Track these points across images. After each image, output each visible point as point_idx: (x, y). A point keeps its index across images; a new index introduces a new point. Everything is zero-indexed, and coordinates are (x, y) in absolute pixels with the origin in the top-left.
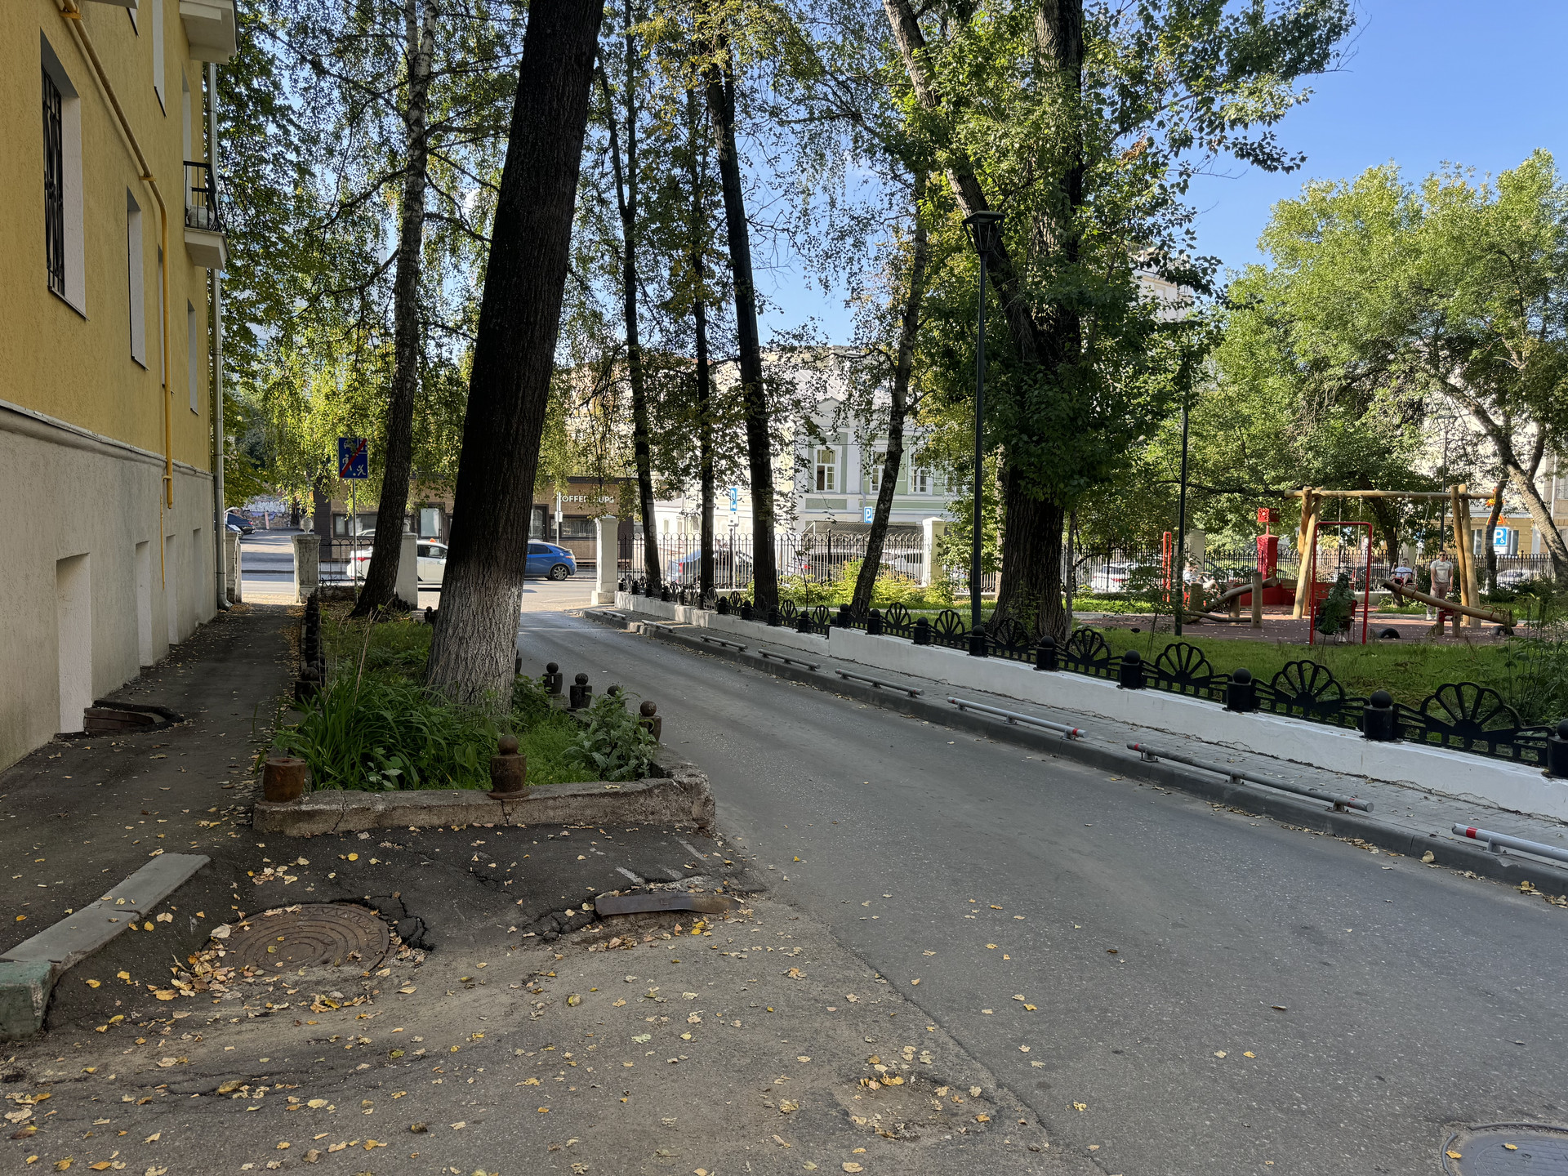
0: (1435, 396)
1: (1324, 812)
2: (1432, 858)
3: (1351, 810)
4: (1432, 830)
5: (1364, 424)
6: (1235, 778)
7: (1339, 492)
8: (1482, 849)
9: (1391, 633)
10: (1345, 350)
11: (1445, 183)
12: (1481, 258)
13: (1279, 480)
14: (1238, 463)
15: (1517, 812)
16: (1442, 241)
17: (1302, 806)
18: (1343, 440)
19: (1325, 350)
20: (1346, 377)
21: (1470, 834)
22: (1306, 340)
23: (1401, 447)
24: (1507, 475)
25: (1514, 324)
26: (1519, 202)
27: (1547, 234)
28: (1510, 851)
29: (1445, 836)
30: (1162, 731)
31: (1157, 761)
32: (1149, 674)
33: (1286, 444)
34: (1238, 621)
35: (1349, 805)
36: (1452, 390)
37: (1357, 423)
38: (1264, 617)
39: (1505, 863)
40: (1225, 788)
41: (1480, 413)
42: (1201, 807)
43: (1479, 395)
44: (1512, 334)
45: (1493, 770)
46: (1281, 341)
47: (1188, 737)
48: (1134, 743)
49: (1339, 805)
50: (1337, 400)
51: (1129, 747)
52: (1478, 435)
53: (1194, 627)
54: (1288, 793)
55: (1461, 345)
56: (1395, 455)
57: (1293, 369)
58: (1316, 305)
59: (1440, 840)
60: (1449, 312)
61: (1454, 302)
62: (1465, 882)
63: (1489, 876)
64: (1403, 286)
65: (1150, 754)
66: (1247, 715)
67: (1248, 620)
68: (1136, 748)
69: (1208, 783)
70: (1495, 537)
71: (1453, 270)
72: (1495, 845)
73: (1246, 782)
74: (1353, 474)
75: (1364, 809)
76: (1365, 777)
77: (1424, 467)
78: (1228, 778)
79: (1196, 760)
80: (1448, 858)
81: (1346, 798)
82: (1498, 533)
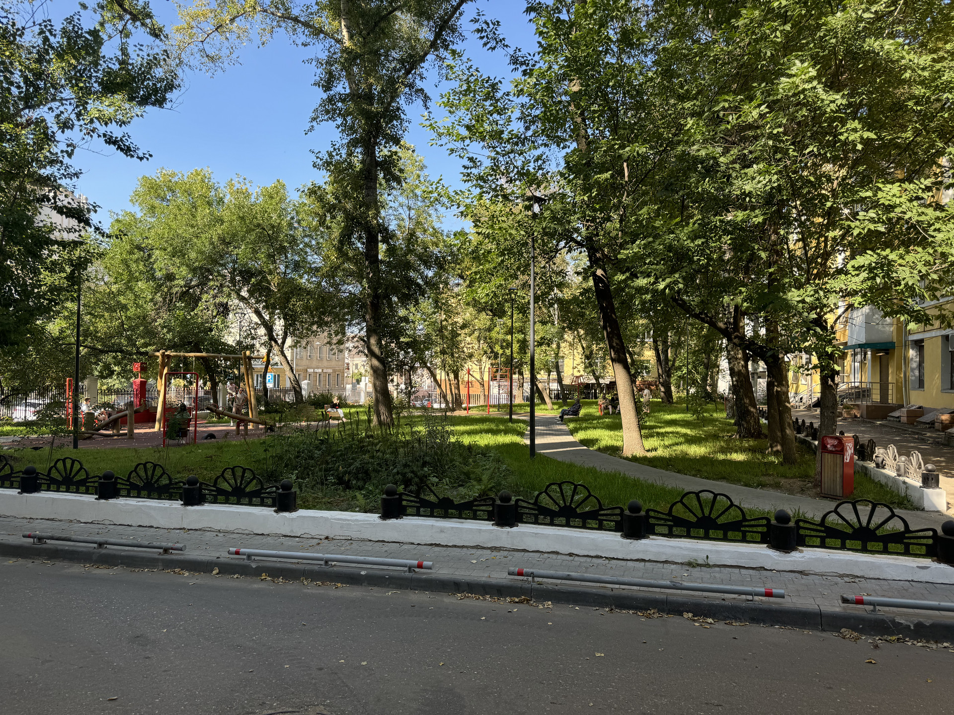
0: (234, 302)
1: (157, 556)
2: (217, 571)
3: (173, 552)
4: (218, 555)
5: (196, 314)
6: (101, 545)
7: (182, 354)
8: (241, 560)
9: (211, 436)
10: (184, 271)
11: (237, 186)
12: (254, 230)
13: (146, 345)
14: (119, 334)
15: (262, 534)
16: (234, 218)
17: (144, 555)
18: (185, 323)
19: (173, 270)
20: (185, 286)
21: (237, 553)
22: (162, 263)
23: (217, 328)
24: (271, 346)
25: (271, 267)
26: (271, 204)
27: (284, 223)
28: (257, 558)
29: (224, 556)
30: (52, 520)
31: (45, 543)
32: (43, 481)
33: (150, 323)
34: (118, 436)
35: (172, 549)
36: (242, 299)
37: (192, 313)
38: (136, 431)
39: (254, 565)
40: (93, 553)
41: (258, 313)
42: (77, 569)
43: (257, 302)
44: (271, 273)
45: (250, 513)
46: (147, 261)
47: (71, 521)
48: (28, 533)
49: (166, 550)
50: (180, 299)
51: (24, 536)
52: (256, 324)
53: (88, 442)
54: (135, 549)
55: (247, 274)
56: (213, 333)
57: (153, 278)
58: (166, 242)
59: (222, 560)
60: (239, 256)
61: (241, 251)
62: (234, 582)
63: (246, 575)
64: (215, 239)
65: (40, 539)
66: (111, 501)
67: (125, 434)
68: (29, 536)
69: (81, 552)
70: (267, 378)
71: (241, 234)
72: (249, 556)
73: (108, 546)
74: (190, 343)
75: (181, 550)
76: (184, 529)
77: (230, 339)
78: (95, 545)
79: (74, 537)
80: (226, 569)
81: (170, 545)
82: (269, 376)
